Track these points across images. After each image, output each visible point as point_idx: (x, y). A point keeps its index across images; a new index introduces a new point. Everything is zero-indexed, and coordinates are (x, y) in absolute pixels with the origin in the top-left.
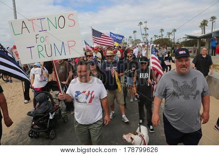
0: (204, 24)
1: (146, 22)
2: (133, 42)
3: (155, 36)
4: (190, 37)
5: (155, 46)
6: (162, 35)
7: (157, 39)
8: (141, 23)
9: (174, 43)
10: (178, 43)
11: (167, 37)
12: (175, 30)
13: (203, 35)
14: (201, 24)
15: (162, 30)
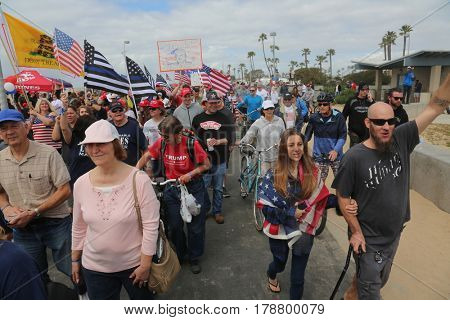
0: (389, 40)
1: (274, 34)
2: (247, 76)
3: (293, 62)
4: (362, 66)
6: (307, 61)
7: (296, 68)
8: (263, 36)
9: (330, 78)
10: (337, 78)
11: (317, 66)
12: (332, 52)
13: (387, 61)
14: (384, 39)
15: (307, 50)
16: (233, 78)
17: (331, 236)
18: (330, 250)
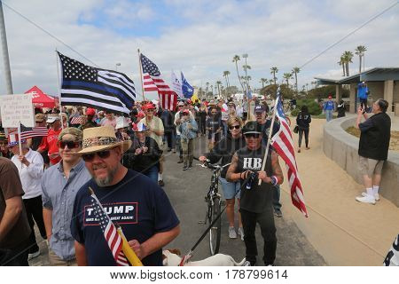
0: (346, 59)
1: (246, 56)
2: (223, 92)
3: (263, 80)
4: (323, 82)
5: (263, 97)
6: (275, 78)
7: (265, 85)
8: (237, 58)
9: (296, 92)
10: (303, 93)
11: (285, 82)
12: (297, 70)
13: (346, 77)
14: (342, 58)
15: (275, 69)
16: (211, 94)
17: (300, 232)
18: (300, 245)
